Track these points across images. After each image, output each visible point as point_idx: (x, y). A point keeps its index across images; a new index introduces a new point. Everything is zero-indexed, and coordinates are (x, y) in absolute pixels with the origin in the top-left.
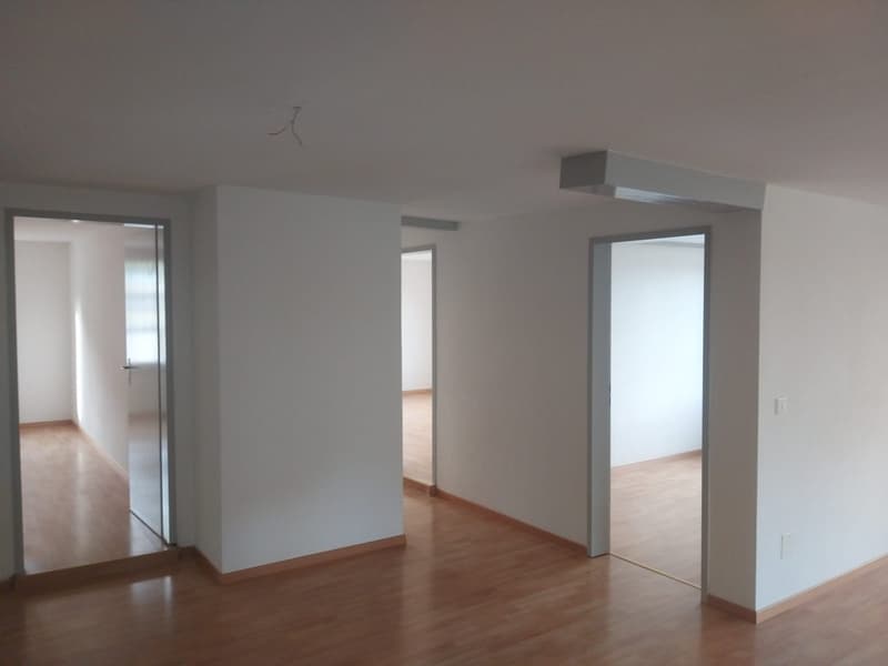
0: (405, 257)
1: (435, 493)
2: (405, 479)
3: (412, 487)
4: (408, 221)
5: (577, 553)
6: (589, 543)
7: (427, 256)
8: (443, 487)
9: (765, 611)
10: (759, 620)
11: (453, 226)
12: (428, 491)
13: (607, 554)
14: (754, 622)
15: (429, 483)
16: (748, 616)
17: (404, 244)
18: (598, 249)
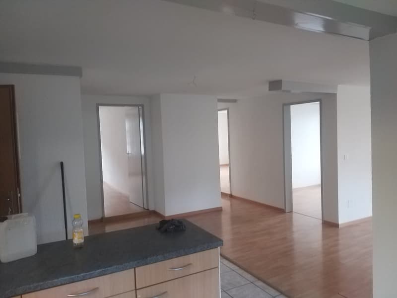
0: (219, 112)
1: (231, 196)
2: (221, 193)
3: (224, 195)
4: (220, 100)
5: (281, 211)
6: (285, 208)
7: (226, 112)
8: (234, 194)
9: (342, 224)
10: (340, 227)
11: (235, 101)
12: (228, 196)
13: (292, 212)
14: (338, 227)
15: (229, 193)
16: (336, 225)
17: (219, 108)
18: (285, 107)
